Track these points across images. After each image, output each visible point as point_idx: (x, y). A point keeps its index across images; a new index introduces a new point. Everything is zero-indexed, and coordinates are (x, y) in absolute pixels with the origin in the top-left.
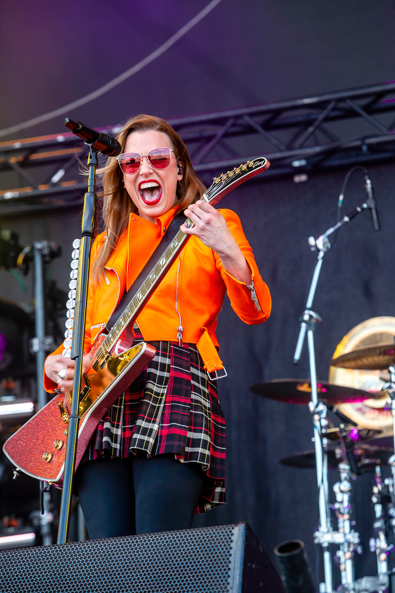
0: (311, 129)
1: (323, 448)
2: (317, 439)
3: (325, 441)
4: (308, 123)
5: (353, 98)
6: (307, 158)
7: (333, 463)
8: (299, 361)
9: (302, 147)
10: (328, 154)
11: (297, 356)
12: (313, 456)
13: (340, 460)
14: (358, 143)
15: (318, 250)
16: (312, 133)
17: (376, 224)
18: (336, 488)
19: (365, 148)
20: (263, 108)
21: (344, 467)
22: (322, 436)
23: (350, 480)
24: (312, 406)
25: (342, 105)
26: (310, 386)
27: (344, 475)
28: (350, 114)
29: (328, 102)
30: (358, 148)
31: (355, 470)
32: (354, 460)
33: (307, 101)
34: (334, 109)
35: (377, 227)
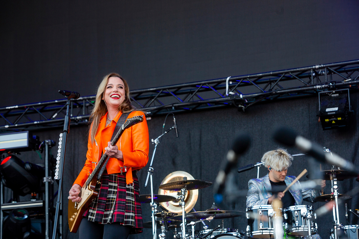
0: (153, 100)
1: (155, 220)
2: (153, 217)
3: (156, 217)
4: (152, 98)
5: (169, 89)
6: (151, 111)
7: (159, 226)
8: (146, 186)
9: (149, 107)
10: (159, 109)
11: (146, 185)
12: (151, 223)
13: (161, 225)
14: (171, 106)
15: (155, 144)
16: (153, 101)
17: (177, 135)
18: (160, 236)
19: (173, 108)
20: (135, 91)
21: (163, 227)
22: (155, 215)
23: (165, 233)
24: (151, 204)
25: (165, 91)
26: (151, 196)
27: (163, 231)
28: (168, 95)
29: (160, 90)
30: (171, 107)
31: (167, 228)
32: (167, 224)
33: (151, 89)
34: (162, 93)
35: (177, 136)
